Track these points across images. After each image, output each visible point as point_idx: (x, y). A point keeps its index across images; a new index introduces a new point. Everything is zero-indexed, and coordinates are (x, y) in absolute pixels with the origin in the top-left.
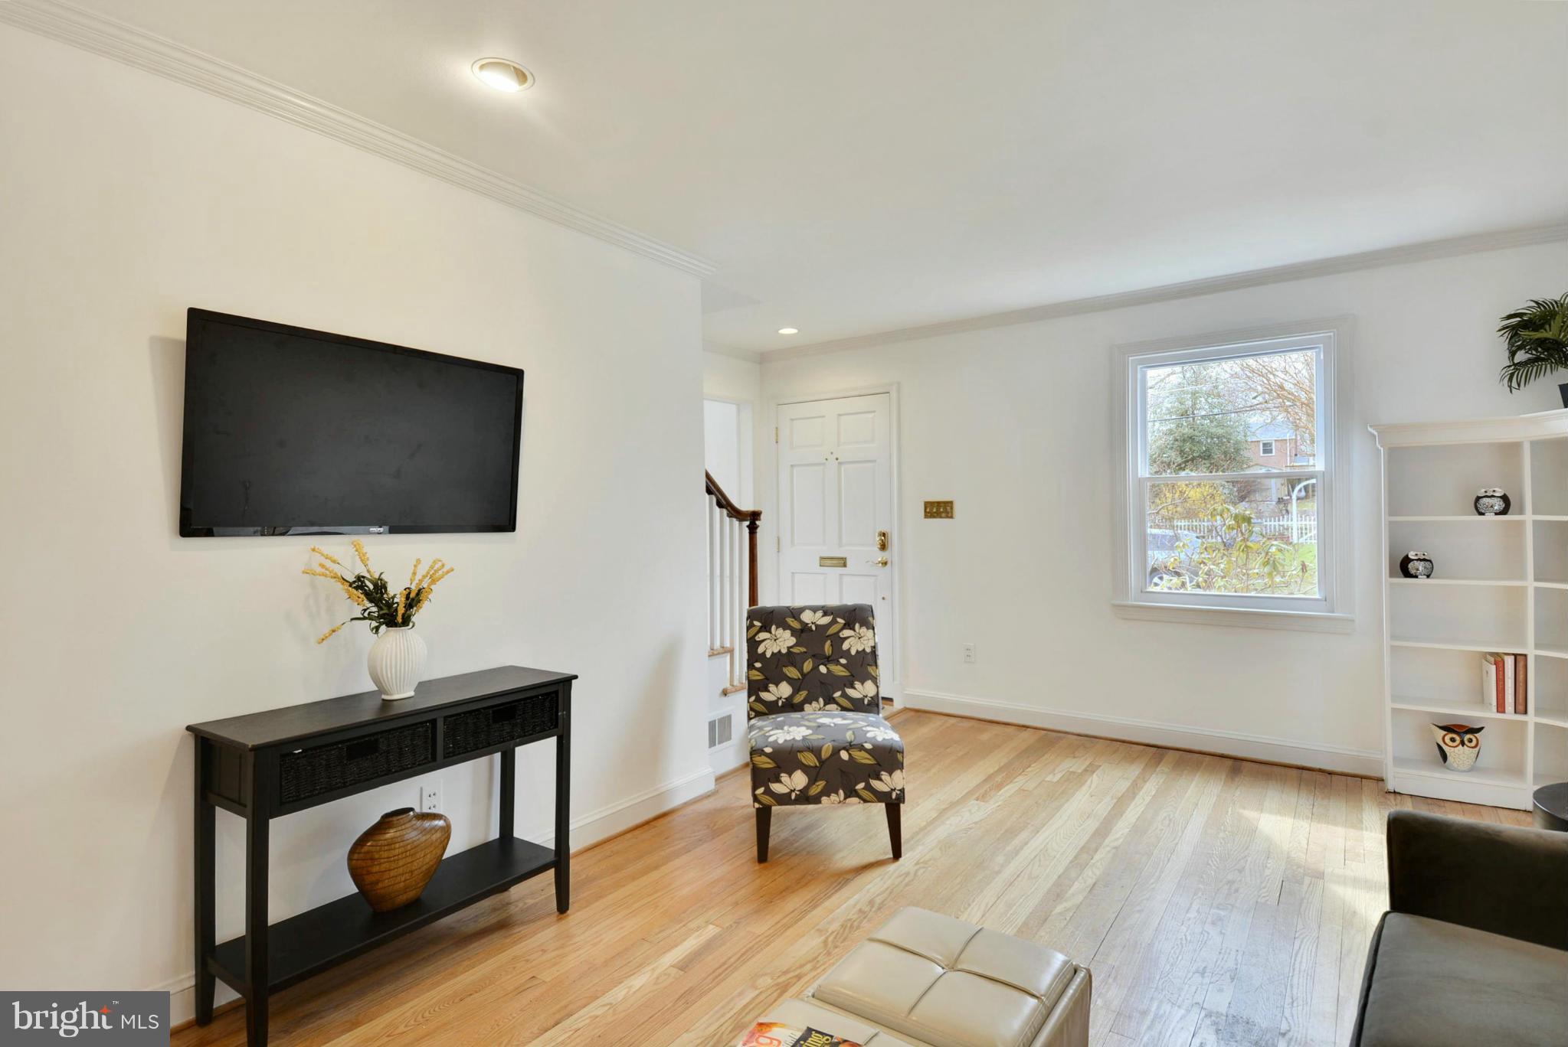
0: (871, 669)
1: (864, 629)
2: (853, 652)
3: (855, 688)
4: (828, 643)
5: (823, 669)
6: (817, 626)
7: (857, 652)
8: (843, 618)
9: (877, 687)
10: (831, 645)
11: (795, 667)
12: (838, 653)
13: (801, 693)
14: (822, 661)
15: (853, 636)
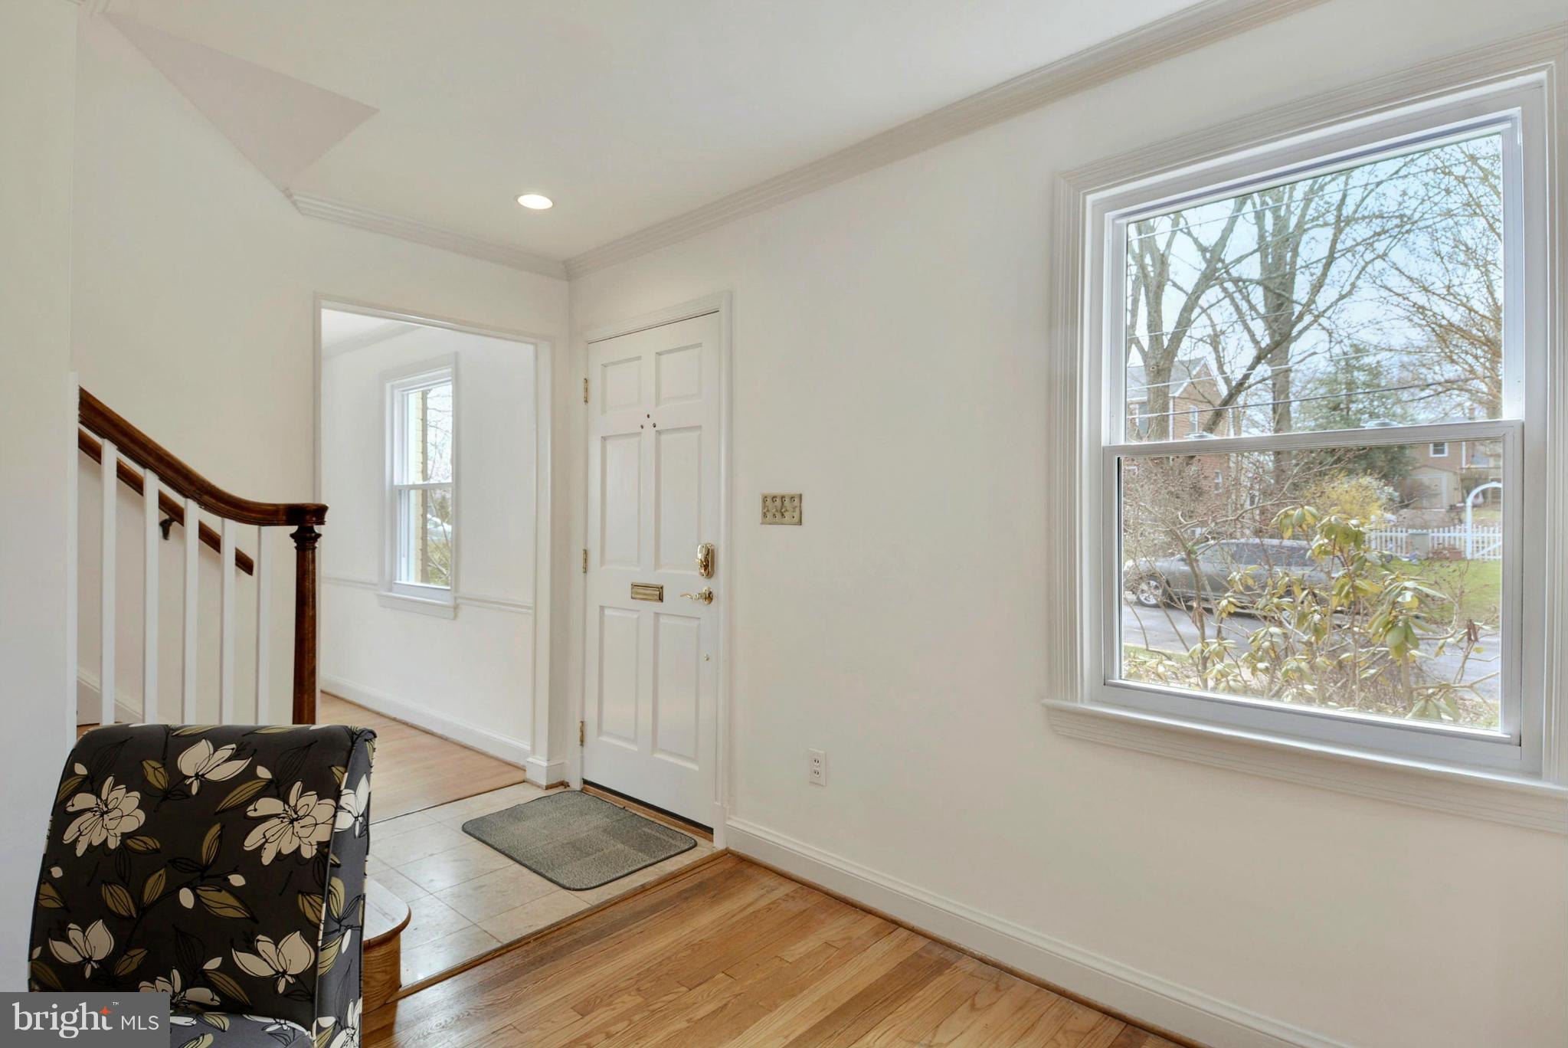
0: (306, 902)
2: (268, 858)
3: (256, 953)
4: (214, 831)
5: (186, 898)
6: (206, 785)
7: (280, 856)
8: (272, 767)
11: (128, 888)
12: (232, 857)
13: (132, 953)
14: (190, 877)
15: (277, 816)
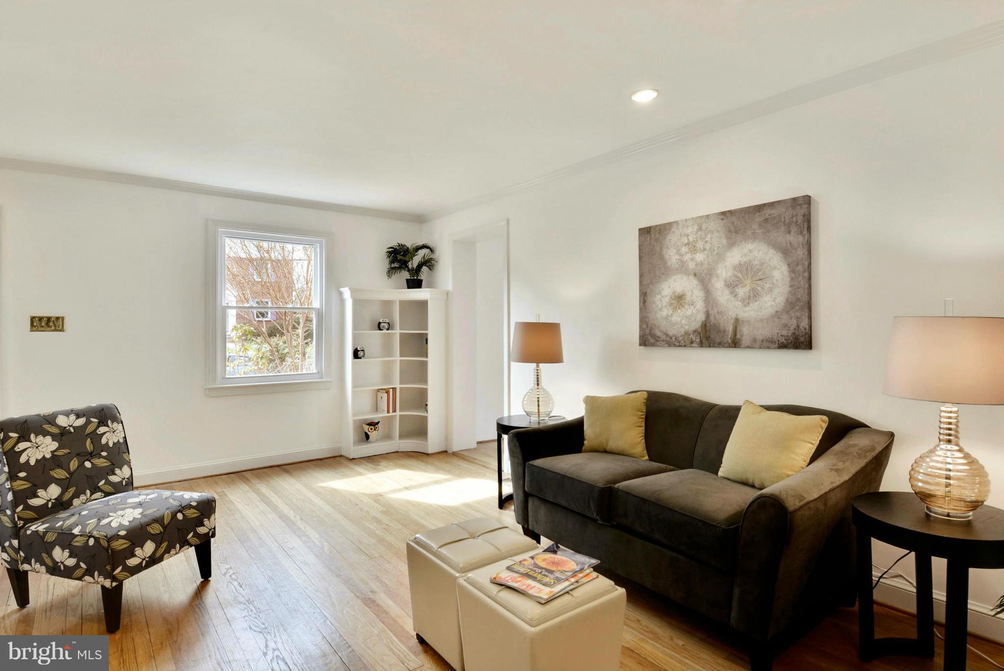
0: (125, 456)
1: (115, 425)
2: (111, 445)
3: (116, 475)
4: (89, 441)
5: (88, 464)
6: (74, 428)
7: (114, 444)
8: (96, 418)
9: (131, 469)
10: (92, 442)
11: (62, 468)
12: (99, 447)
13: (69, 491)
14: (87, 458)
15: (108, 431)
